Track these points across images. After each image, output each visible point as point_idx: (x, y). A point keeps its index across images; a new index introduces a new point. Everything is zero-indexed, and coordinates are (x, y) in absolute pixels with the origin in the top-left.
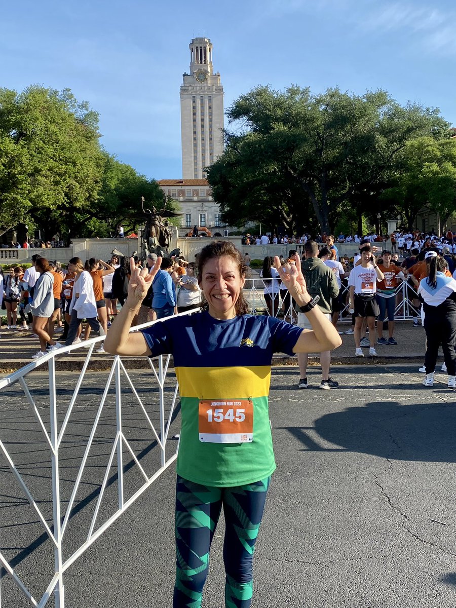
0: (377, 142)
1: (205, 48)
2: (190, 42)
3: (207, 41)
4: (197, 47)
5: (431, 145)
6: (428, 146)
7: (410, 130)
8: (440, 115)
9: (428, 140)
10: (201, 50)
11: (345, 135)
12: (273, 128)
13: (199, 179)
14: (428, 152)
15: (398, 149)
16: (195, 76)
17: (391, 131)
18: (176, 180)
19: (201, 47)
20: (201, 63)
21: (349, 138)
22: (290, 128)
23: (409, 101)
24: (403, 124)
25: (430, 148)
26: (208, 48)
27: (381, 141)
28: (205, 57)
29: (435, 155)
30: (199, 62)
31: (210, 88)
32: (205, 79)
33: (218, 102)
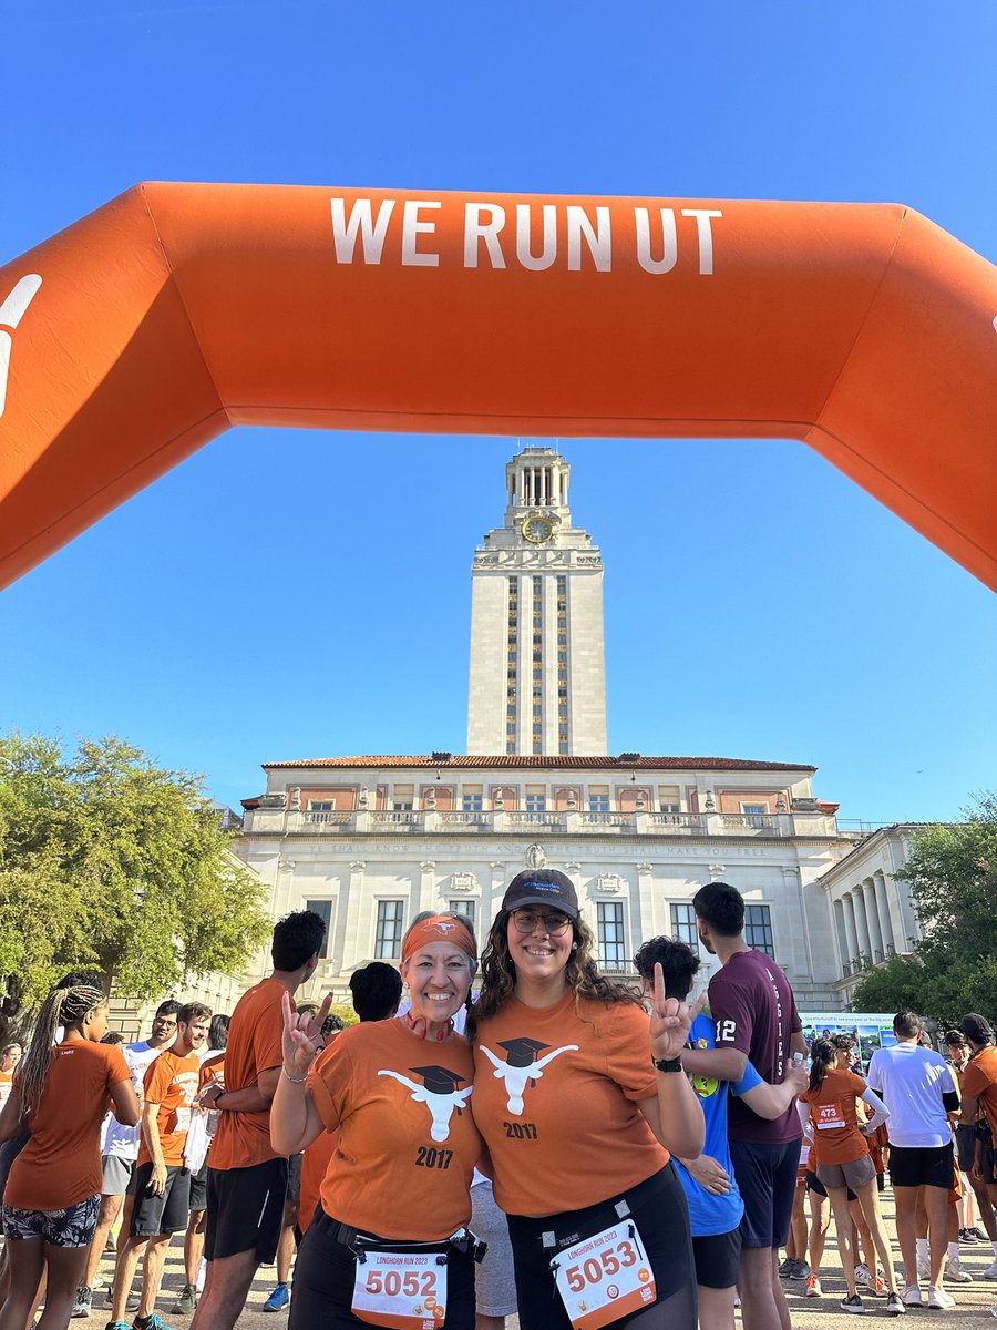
4: (527, 470)
10: (538, 479)
13: (522, 754)
16: (517, 529)
19: (538, 469)
20: (538, 503)
30: (533, 502)
31: (564, 554)
32: (547, 535)
33: (586, 590)
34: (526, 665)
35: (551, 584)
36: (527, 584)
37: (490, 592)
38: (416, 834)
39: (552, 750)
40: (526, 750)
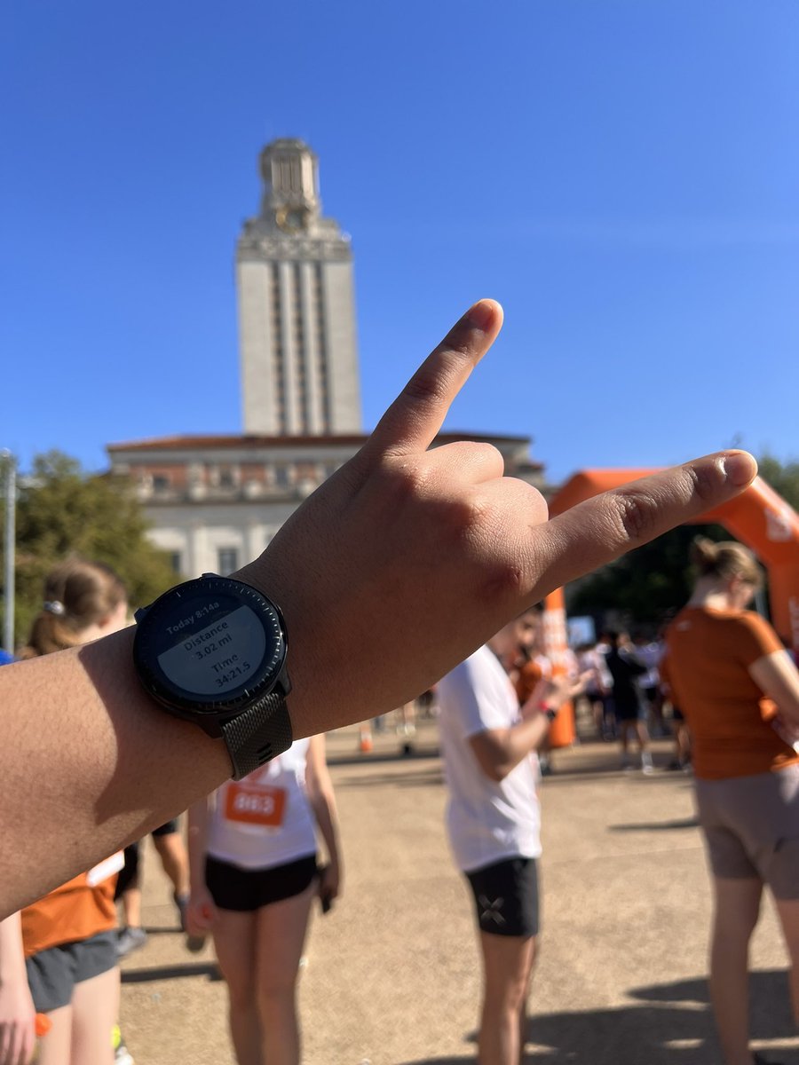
13: (293, 431)
31: (318, 243)
32: (303, 225)
33: (338, 276)
34: (291, 345)
35: (308, 271)
36: (287, 271)
37: (255, 275)
38: (242, 500)
39: (317, 427)
40: (295, 427)
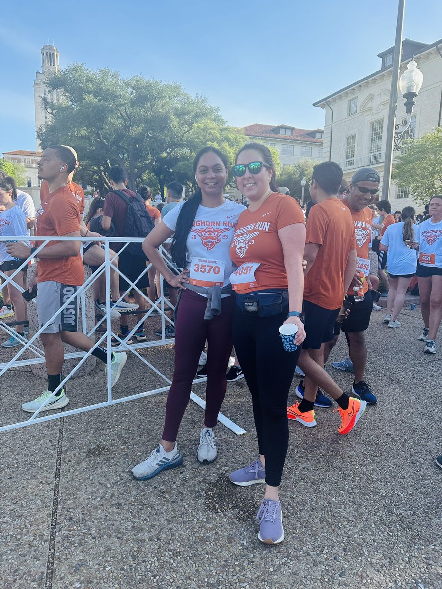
0: (172, 122)
1: (53, 54)
2: (42, 47)
3: (55, 49)
4: (47, 52)
5: (213, 128)
6: (211, 128)
7: (197, 116)
8: (219, 114)
9: (212, 124)
10: (50, 55)
11: (146, 113)
12: (85, 99)
14: (210, 134)
15: (188, 131)
16: (45, 74)
17: (184, 114)
18: (29, 152)
19: (50, 53)
20: (50, 65)
21: (149, 115)
22: (100, 101)
23: (197, 94)
24: (192, 109)
25: (212, 131)
26: (55, 54)
27: (175, 121)
28: (53, 61)
29: (216, 137)
